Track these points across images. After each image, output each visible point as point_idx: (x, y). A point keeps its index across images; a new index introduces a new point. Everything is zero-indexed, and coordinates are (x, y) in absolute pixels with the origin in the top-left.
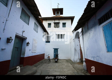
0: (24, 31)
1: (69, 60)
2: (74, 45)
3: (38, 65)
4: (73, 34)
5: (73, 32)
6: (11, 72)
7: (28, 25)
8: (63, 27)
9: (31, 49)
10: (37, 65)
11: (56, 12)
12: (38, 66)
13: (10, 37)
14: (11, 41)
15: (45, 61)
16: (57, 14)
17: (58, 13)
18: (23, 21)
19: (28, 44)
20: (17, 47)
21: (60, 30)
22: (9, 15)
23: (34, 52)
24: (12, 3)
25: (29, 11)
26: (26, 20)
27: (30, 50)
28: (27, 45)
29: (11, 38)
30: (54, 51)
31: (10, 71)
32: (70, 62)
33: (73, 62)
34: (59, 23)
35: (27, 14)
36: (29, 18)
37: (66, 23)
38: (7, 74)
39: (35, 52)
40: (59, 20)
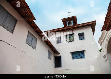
8: (80, 40)
25: (15, 11)
34: (73, 34)
37: (84, 33)
40: (72, 30)
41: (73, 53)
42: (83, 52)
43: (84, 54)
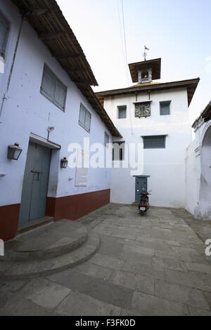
0: (51, 128)
1: (180, 209)
2: (199, 168)
3: (92, 221)
4: (195, 132)
5: (194, 126)
6: (23, 234)
7: (64, 111)
8: (161, 114)
9: (72, 176)
10: (89, 219)
11: (140, 74)
12: (93, 224)
13: (16, 145)
14: (17, 153)
15: (110, 208)
16: (143, 77)
17: (144, 75)
18: (49, 99)
19: (64, 162)
20: (38, 169)
21: (154, 124)
22: (9, 83)
23: (80, 184)
24: (16, 51)
25: (63, 71)
26: (57, 98)
27: (70, 180)
28: (61, 167)
29: (18, 145)
31: (22, 231)
32: (186, 216)
33: (196, 217)
34: (149, 103)
35: (59, 80)
36: (66, 91)
37: (170, 101)
38: (15, 239)
39: (85, 184)
40: (149, 94)
41: (145, 138)
42: (163, 137)
43: (164, 141)
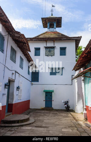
7: (15, 63)
13: (7, 83)
19: (18, 88)
30: (46, 96)
36: (16, 53)
40: (54, 42)
